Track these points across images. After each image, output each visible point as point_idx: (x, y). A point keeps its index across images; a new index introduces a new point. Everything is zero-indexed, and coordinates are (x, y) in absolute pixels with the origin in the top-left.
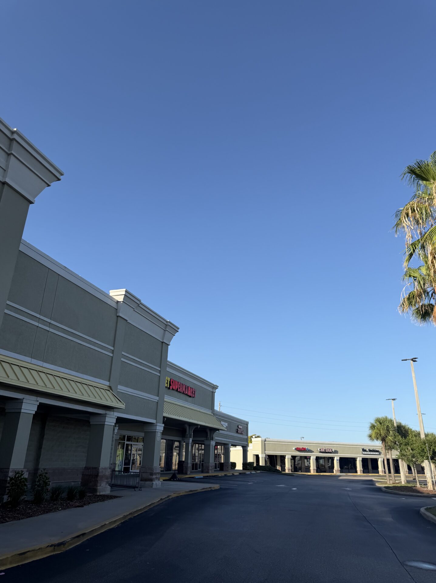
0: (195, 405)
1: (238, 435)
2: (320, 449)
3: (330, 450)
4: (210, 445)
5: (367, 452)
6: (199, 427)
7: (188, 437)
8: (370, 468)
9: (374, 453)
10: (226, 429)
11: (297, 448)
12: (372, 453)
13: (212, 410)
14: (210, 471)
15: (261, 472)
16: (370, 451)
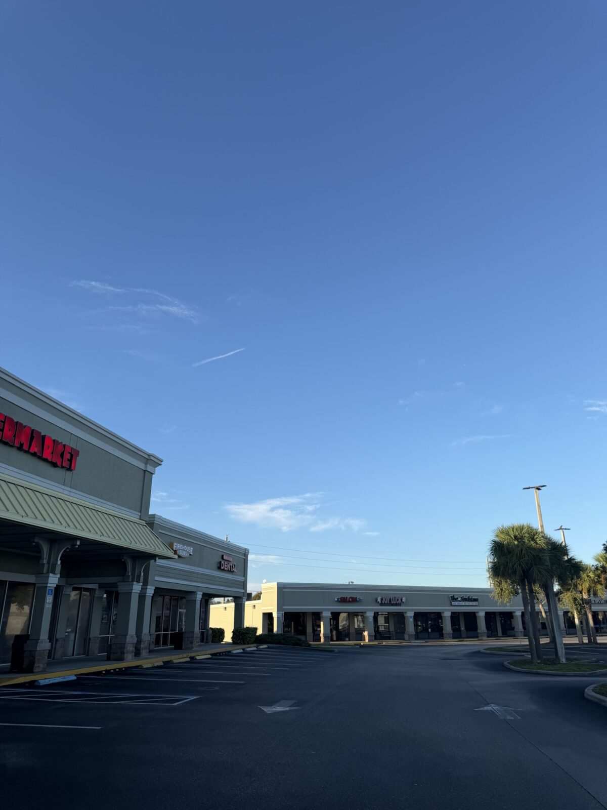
0: (74, 491)
1: (223, 574)
2: (382, 599)
3: (398, 600)
4: (130, 593)
5: (460, 601)
7: (45, 571)
8: (463, 629)
9: (471, 603)
11: (342, 598)
12: (467, 603)
13: (141, 512)
14: (130, 657)
15: (268, 648)
16: (464, 600)
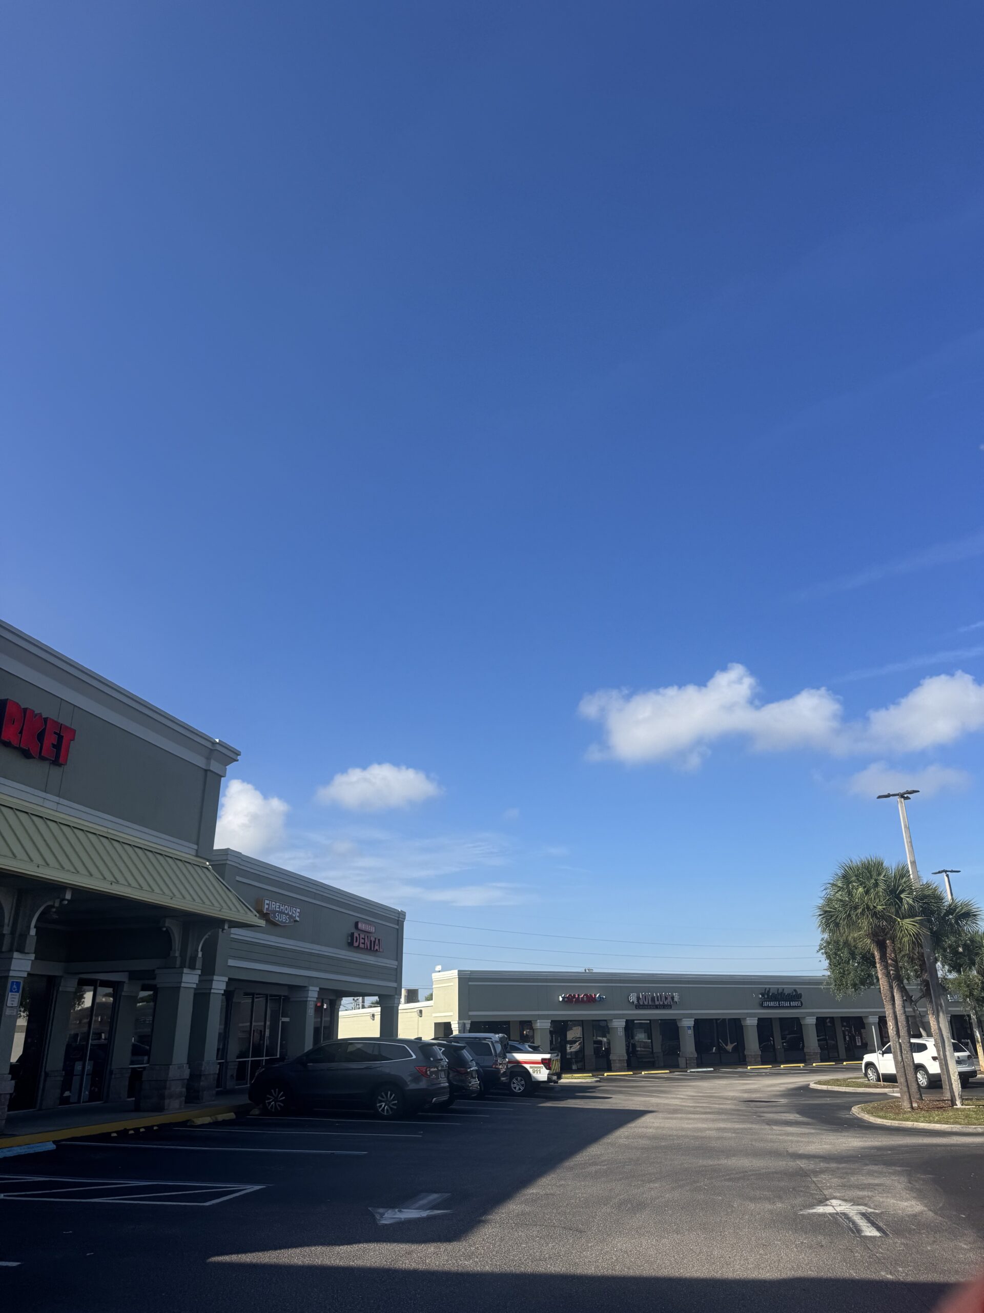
0: (65, 802)
1: (355, 955)
2: (638, 998)
3: (666, 998)
4: (177, 989)
6: (68, 896)
8: (779, 1047)
10: (262, 923)
11: (570, 995)
14: (174, 1104)
